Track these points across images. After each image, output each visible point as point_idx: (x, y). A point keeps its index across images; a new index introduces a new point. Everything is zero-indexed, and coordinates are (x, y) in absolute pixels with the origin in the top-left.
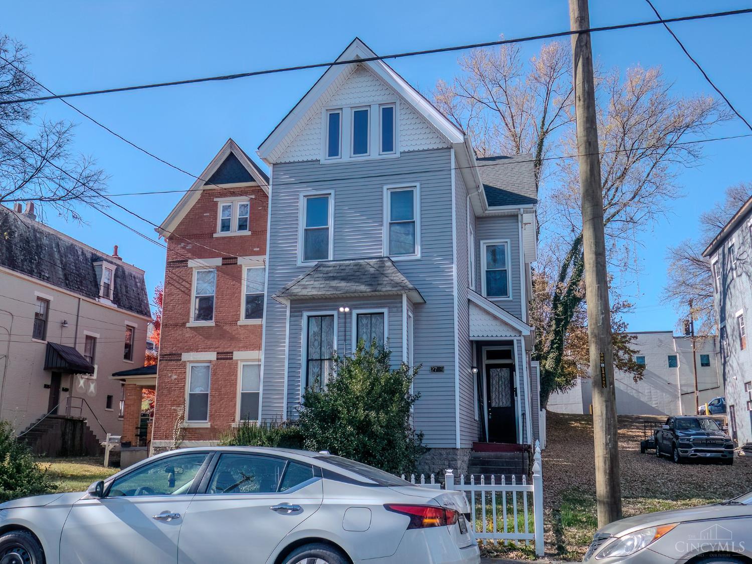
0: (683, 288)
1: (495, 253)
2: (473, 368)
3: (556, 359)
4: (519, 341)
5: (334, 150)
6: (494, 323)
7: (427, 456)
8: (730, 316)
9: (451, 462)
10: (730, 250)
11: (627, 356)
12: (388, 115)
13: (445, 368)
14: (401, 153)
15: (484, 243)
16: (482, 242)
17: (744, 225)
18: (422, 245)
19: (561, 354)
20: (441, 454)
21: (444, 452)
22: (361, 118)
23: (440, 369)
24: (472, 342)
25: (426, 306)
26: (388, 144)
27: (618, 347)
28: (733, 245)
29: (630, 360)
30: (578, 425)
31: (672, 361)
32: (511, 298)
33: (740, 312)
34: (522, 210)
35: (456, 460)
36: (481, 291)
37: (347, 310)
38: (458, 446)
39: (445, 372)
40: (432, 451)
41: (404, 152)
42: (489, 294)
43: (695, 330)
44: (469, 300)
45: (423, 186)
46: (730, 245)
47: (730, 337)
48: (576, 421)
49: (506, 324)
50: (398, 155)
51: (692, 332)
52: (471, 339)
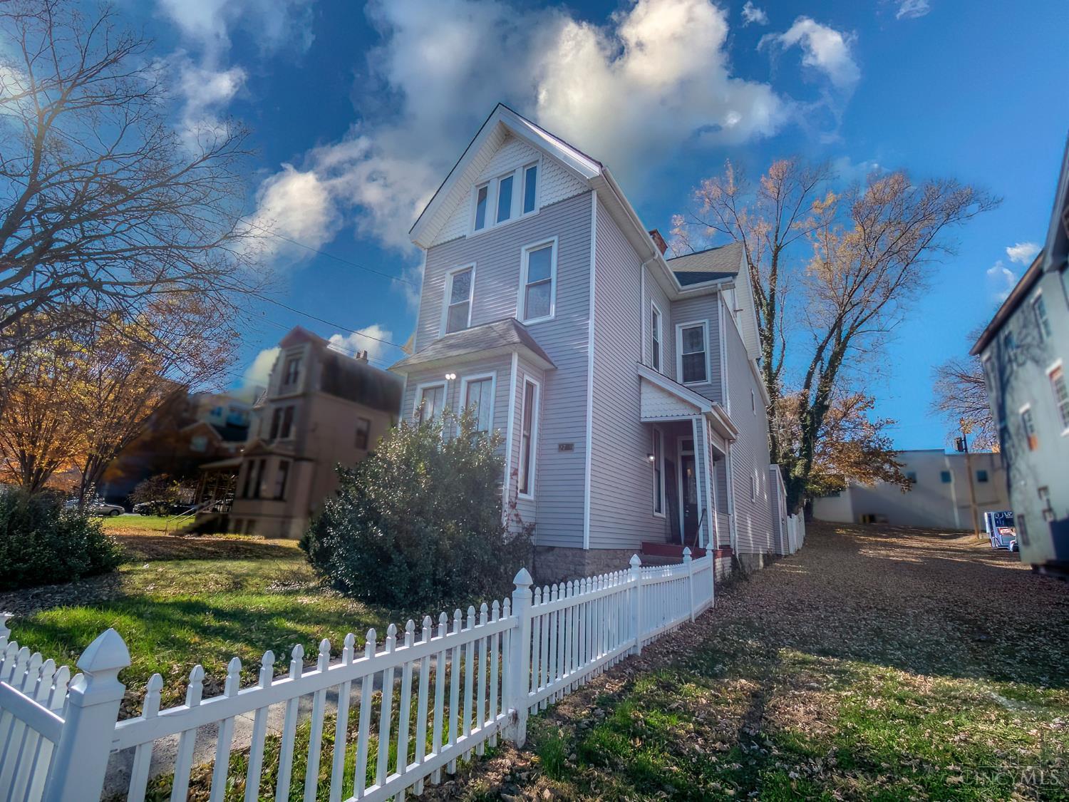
0: (952, 402)
1: (694, 336)
2: (649, 455)
3: (805, 466)
4: (699, 420)
5: (480, 223)
6: (670, 400)
7: (550, 557)
8: (1012, 413)
9: (578, 567)
10: (1008, 340)
11: (893, 470)
12: (531, 175)
13: (576, 446)
14: (541, 209)
15: (680, 327)
16: (677, 326)
17: (1025, 304)
18: (556, 304)
19: (810, 461)
20: (566, 556)
21: (569, 553)
22: (506, 185)
23: (567, 447)
24: (642, 423)
25: (559, 372)
26: (529, 205)
27: (882, 459)
28: (1010, 333)
29: (896, 472)
30: (844, 532)
31: (946, 477)
32: (709, 382)
33: (1027, 406)
34: (719, 286)
35: (584, 565)
36: (676, 377)
37: (453, 376)
38: (587, 546)
39: (576, 451)
40: (556, 551)
41: (544, 207)
42: (685, 379)
43: (969, 447)
44: (641, 377)
45: (561, 238)
46: (1006, 333)
47: (1014, 438)
48: (842, 528)
49: (684, 401)
50: (538, 212)
51: (966, 449)
52: (642, 420)
